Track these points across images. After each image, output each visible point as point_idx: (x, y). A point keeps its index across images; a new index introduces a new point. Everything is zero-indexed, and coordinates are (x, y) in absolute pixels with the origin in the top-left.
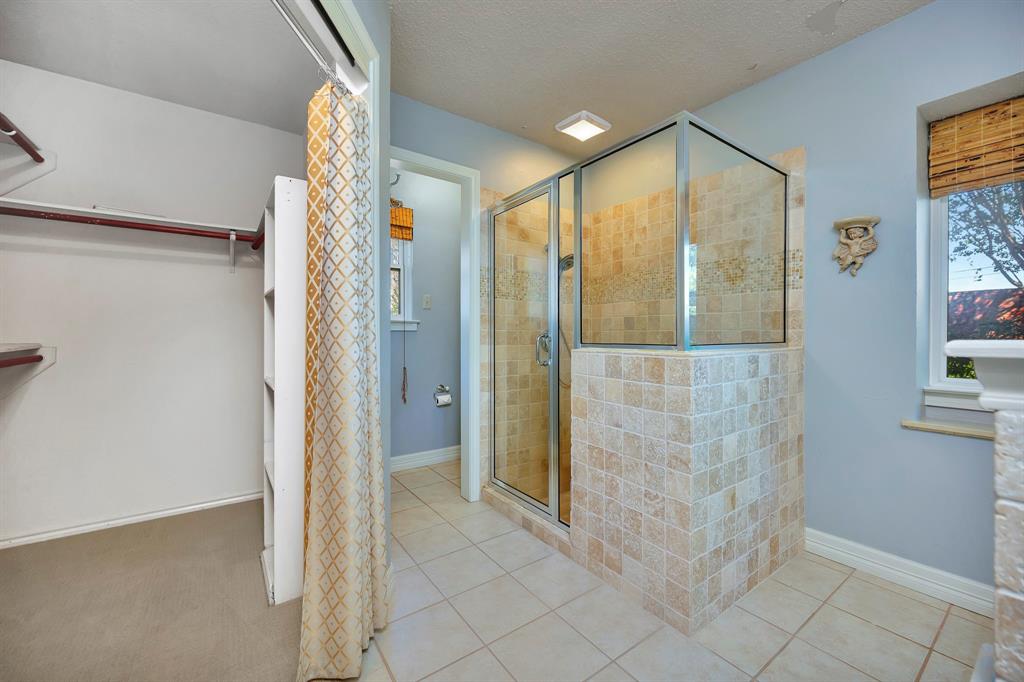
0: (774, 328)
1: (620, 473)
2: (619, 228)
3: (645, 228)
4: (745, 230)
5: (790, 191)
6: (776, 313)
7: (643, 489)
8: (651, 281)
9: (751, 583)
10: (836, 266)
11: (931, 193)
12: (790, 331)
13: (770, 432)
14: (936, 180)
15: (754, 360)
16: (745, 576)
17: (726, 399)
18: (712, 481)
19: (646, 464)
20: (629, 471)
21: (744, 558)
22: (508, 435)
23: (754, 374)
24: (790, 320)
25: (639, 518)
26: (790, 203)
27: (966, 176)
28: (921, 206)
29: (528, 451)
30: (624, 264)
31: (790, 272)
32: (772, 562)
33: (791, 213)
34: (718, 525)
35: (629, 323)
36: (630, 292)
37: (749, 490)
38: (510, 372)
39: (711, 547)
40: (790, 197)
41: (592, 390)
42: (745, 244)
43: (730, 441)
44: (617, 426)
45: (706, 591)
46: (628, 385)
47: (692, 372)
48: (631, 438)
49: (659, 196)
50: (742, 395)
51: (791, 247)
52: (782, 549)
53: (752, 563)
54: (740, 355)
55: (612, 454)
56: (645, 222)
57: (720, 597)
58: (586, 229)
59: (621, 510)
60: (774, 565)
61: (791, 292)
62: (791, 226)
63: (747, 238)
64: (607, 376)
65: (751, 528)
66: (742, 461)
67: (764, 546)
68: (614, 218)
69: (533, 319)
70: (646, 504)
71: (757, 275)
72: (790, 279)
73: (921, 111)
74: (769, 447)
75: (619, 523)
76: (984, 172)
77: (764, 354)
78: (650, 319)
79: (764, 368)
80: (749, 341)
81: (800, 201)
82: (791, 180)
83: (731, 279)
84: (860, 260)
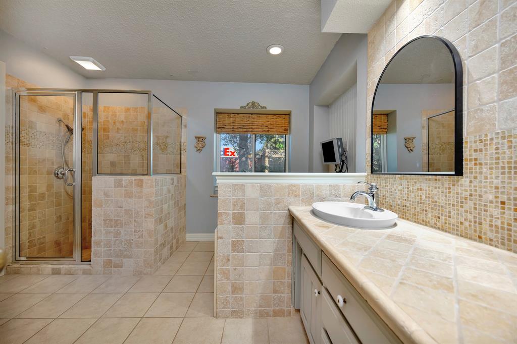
0: (177, 168)
1: (122, 227)
2: (107, 118)
3: (122, 121)
4: (167, 132)
5: (183, 122)
6: (178, 163)
7: (133, 230)
8: (126, 146)
9: (171, 254)
10: (195, 150)
11: (217, 132)
12: (182, 169)
13: (177, 203)
14: (219, 128)
15: (172, 179)
16: (169, 252)
17: (164, 192)
18: (160, 220)
19: (135, 220)
20: (126, 225)
21: (169, 246)
22: (29, 229)
23: (172, 184)
24: (182, 166)
25: (132, 241)
26: (183, 126)
27: (224, 130)
28: (215, 135)
29: (44, 237)
30: (110, 136)
31: (182, 149)
32: (177, 246)
33: (183, 129)
34: (162, 235)
35: (113, 164)
36: (114, 150)
37: (171, 223)
38: (31, 191)
39: (159, 243)
40: (183, 124)
41: (106, 194)
42: (167, 137)
43: (165, 206)
44: (121, 207)
45: (158, 258)
46: (126, 190)
47: (154, 183)
48: (127, 211)
49: (130, 109)
50: (169, 191)
51: (183, 141)
52: (180, 242)
53: (171, 247)
54: (168, 177)
55: (117, 220)
56: (122, 118)
57: (162, 260)
58: (85, 113)
59: (122, 241)
60: (177, 247)
61: (182, 156)
62: (183, 134)
63: (168, 135)
64: (115, 187)
65: (171, 236)
66: (169, 213)
67: (175, 241)
68: (104, 112)
69: (48, 160)
70: (135, 235)
71: (172, 149)
72: (182, 152)
73: (215, 110)
74: (176, 209)
75: (121, 247)
76: (227, 130)
77: (175, 177)
78: (125, 163)
79: (175, 182)
80: (169, 172)
81: (186, 126)
82: (183, 118)
83: (162, 150)
84: (201, 149)
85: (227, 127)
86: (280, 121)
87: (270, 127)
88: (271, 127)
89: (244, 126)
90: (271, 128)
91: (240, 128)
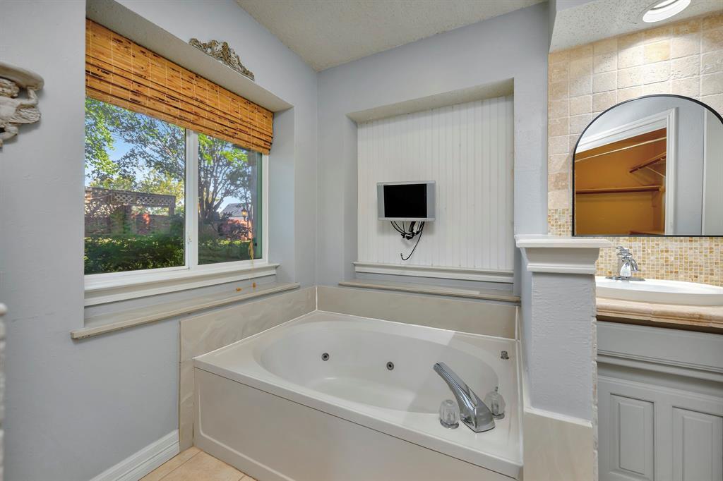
85: (111, 78)
86: (258, 119)
87: (239, 127)
88: (242, 128)
89: (173, 98)
90: (242, 131)
91: (161, 101)
